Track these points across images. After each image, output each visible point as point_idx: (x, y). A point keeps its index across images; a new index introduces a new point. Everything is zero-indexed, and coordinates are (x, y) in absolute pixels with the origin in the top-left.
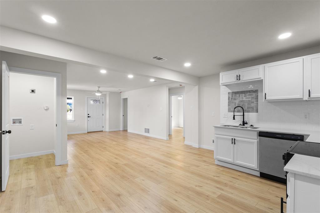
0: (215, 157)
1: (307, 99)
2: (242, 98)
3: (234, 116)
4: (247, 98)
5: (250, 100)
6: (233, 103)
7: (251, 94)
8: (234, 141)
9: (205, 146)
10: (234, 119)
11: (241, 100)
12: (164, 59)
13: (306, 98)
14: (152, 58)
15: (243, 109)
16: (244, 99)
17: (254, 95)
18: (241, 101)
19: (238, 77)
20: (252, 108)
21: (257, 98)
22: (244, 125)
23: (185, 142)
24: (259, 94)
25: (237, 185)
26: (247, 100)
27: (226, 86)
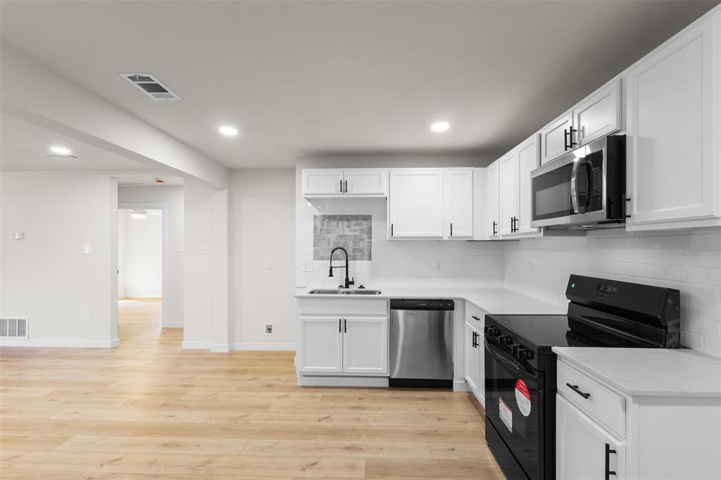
0: (298, 370)
1: (447, 239)
2: (343, 230)
3: (331, 268)
4: (353, 231)
5: (357, 236)
6: (324, 239)
7: (358, 222)
8: (343, 326)
9: (245, 345)
10: (331, 275)
11: (341, 233)
12: (170, 92)
13: (446, 237)
14: (125, 76)
15: (346, 252)
16: (347, 232)
17: (365, 225)
18: (341, 237)
19: (344, 186)
20: (361, 250)
21: (370, 231)
22: (347, 287)
23: (183, 343)
24: (375, 224)
25: (374, 424)
26: (352, 233)
27: (309, 200)
